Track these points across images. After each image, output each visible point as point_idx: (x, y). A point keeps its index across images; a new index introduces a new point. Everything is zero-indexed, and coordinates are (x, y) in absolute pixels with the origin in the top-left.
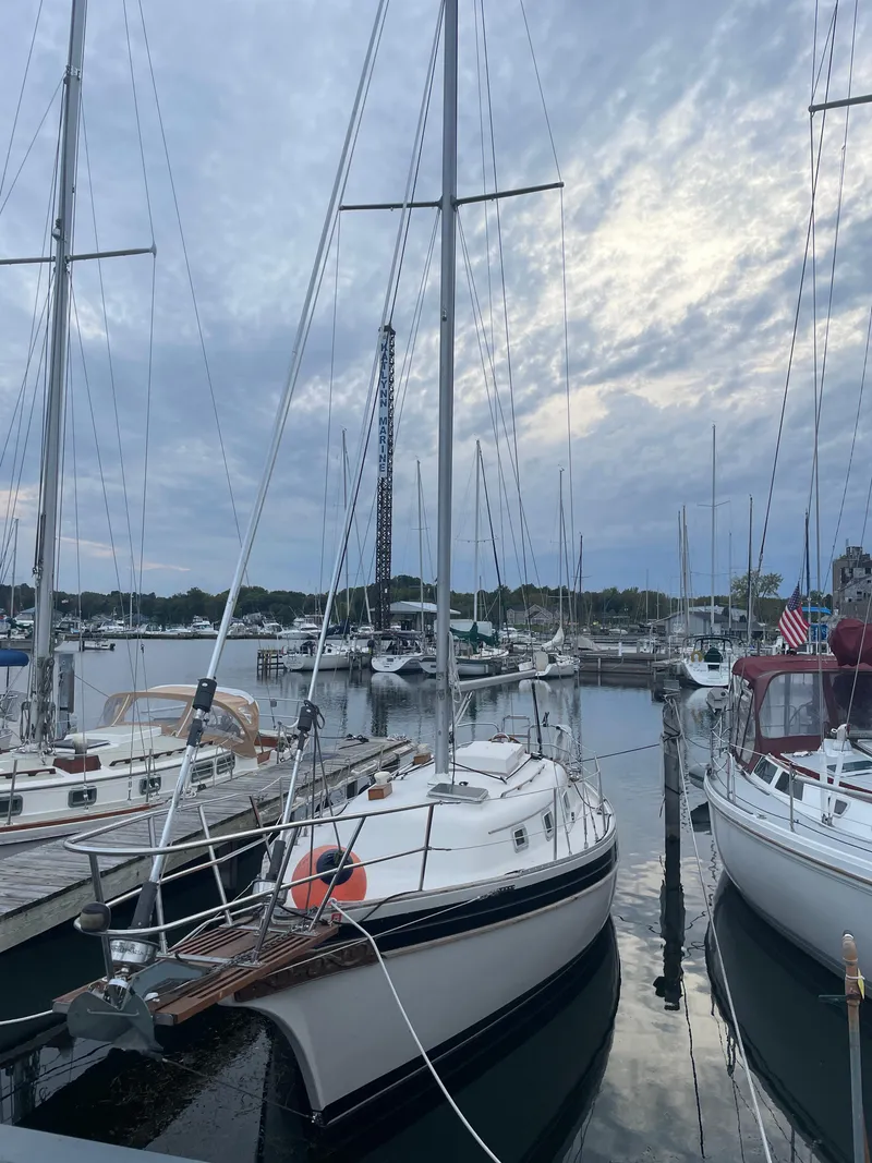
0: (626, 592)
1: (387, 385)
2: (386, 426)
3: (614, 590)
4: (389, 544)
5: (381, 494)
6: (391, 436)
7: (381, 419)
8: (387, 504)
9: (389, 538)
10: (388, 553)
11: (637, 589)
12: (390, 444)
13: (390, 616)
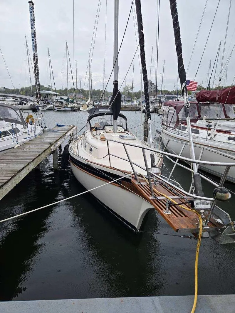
0: (97, 90)
1: (33, 22)
2: (34, 36)
3: (95, 90)
4: (38, 73)
5: (34, 57)
6: (35, 39)
7: (32, 33)
8: (36, 61)
9: (38, 71)
10: (38, 76)
11: (100, 90)
12: (36, 42)
13: (40, 94)
